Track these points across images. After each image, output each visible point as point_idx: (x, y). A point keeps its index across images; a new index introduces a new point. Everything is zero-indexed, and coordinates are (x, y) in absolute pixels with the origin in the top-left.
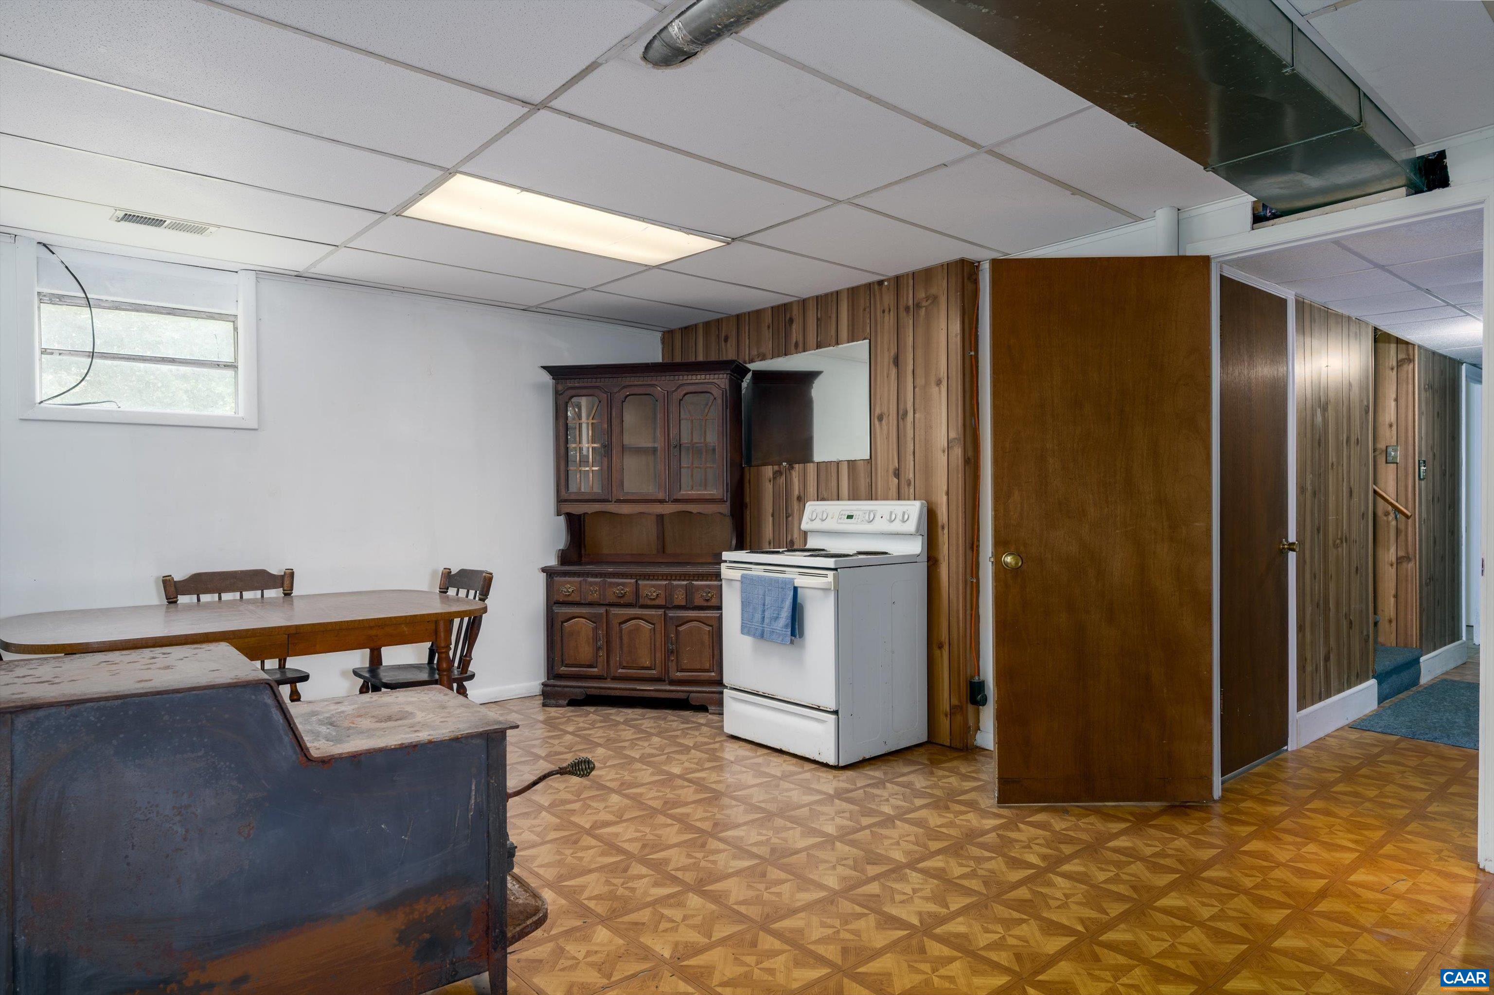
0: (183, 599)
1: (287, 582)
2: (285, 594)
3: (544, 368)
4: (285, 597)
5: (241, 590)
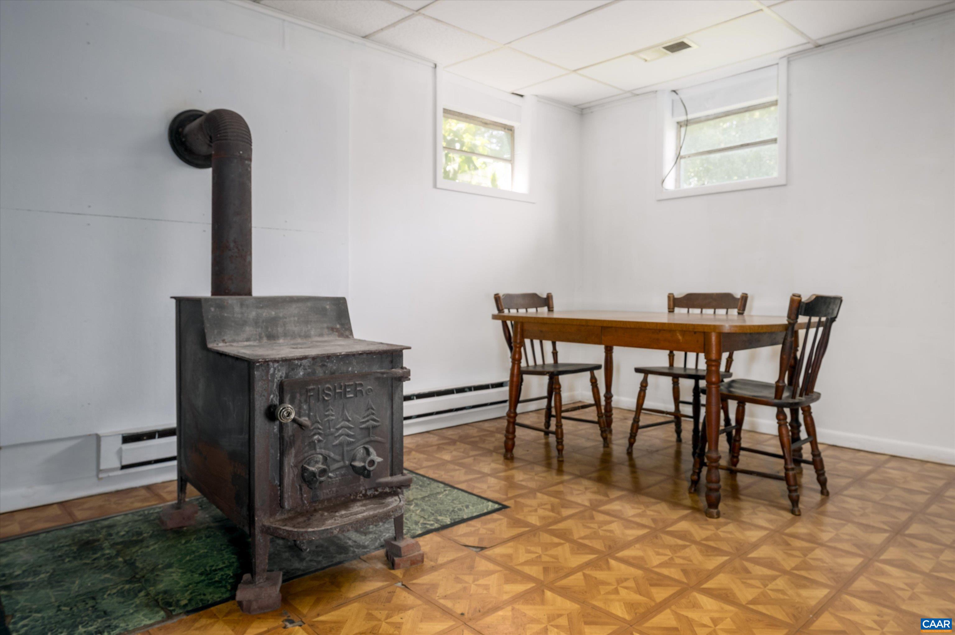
0: (681, 311)
1: (741, 304)
2: (739, 313)
4: (740, 316)
5: (715, 308)
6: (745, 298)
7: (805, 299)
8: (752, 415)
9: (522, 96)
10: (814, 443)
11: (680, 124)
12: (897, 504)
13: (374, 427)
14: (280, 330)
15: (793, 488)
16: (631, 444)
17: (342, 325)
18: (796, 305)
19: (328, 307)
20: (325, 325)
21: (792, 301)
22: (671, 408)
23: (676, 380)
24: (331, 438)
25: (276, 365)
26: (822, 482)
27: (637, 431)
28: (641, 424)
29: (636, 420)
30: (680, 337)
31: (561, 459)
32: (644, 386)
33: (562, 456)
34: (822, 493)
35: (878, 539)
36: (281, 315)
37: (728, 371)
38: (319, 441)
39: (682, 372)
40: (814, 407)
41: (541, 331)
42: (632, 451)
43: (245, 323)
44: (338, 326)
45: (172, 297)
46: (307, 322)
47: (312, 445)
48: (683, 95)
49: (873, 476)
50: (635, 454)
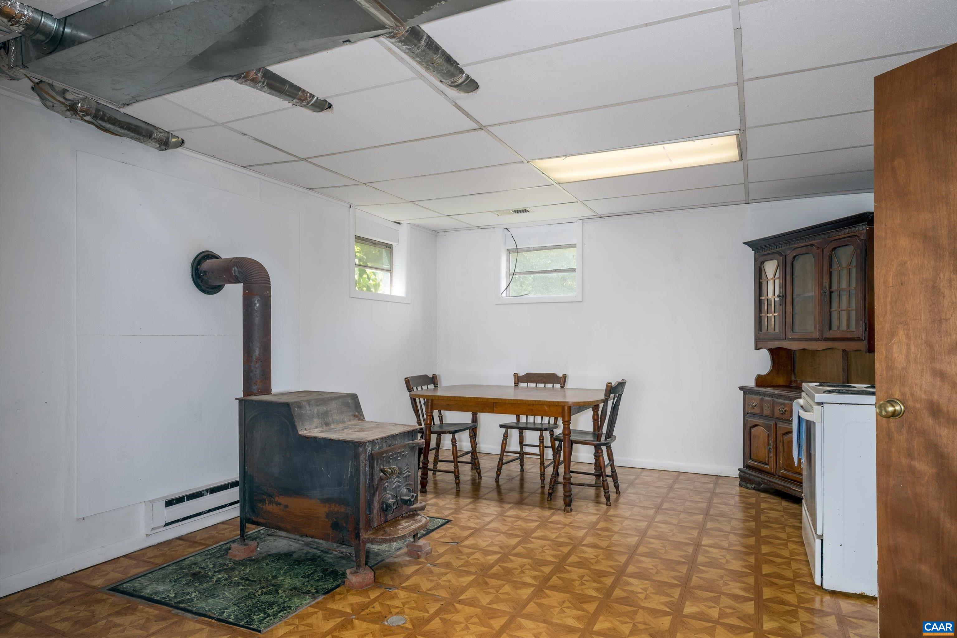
0: (523, 385)
1: (562, 381)
2: (561, 387)
3: (745, 243)
4: (562, 389)
5: (545, 383)
6: (565, 377)
7: (614, 384)
8: (577, 451)
9: (399, 223)
10: (612, 466)
11: (509, 251)
12: (653, 494)
13: (409, 476)
14: (330, 419)
15: (606, 491)
16: (498, 475)
17: (358, 412)
18: (609, 389)
19: (350, 401)
20: (351, 414)
21: (607, 386)
22: (518, 449)
23: (521, 431)
24: (392, 484)
25: (368, 443)
26: (617, 487)
27: (502, 466)
28: (504, 461)
29: (501, 459)
30: (546, 408)
31: (458, 489)
32: (506, 436)
33: (459, 488)
34: (617, 493)
35: (651, 512)
36: (329, 409)
37: (556, 424)
38: (388, 486)
39: (524, 426)
40: (613, 445)
41: (448, 405)
42: (499, 480)
43: (313, 417)
44: (357, 414)
45: (236, 399)
46: (342, 413)
47: (385, 489)
48: (513, 231)
49: (637, 481)
50: (501, 482)
